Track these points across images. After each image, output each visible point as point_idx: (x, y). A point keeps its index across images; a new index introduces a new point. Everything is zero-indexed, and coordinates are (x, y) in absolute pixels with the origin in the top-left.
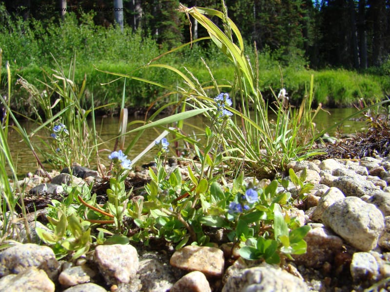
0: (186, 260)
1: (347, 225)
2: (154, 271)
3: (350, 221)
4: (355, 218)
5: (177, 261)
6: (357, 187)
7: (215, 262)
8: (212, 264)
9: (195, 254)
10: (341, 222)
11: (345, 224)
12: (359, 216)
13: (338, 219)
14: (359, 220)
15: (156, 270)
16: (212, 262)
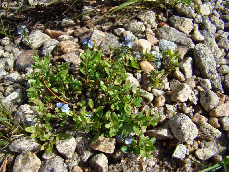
0: (97, 146)
1: (178, 134)
2: (84, 145)
3: (180, 133)
4: (182, 134)
5: (94, 147)
6: (205, 68)
7: (111, 149)
8: (109, 150)
9: (102, 143)
10: (176, 132)
11: (177, 134)
12: (185, 133)
13: (175, 129)
14: (184, 136)
15: (85, 145)
16: (109, 148)
